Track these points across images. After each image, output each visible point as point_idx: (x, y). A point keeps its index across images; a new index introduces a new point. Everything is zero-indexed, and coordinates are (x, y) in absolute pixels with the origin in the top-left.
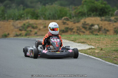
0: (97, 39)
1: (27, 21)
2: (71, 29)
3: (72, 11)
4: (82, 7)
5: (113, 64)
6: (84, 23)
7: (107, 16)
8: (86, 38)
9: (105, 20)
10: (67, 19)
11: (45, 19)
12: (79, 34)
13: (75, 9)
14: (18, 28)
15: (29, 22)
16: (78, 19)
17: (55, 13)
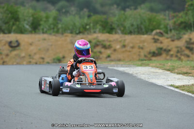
1: (95, 35)
2: (168, 51)
3: (169, 20)
4: (186, 14)
6: (188, 40)
8: (191, 67)
10: (161, 34)
11: (124, 32)
12: (180, 59)
13: (174, 17)
15: (97, 37)
16: (179, 33)
17: (141, 23)
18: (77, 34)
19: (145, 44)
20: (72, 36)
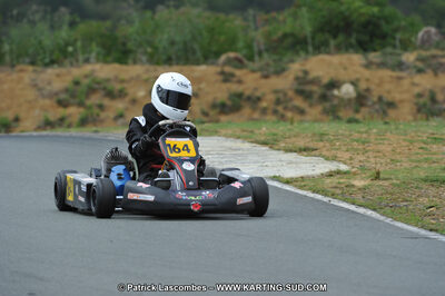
0: (356, 136)
1: (88, 68)
2: (254, 101)
3: (256, 29)
4: (295, 16)
5: (423, 232)
6: (301, 74)
7: (389, 50)
8: (314, 135)
9: (382, 65)
10: (239, 63)
11: (154, 60)
12: (283, 118)
13: (267, 22)
14: (52, 95)
15: (93, 71)
16: (280, 60)
17: (194, 38)
18: (47, 65)
19: (203, 86)
20: (35, 71)
